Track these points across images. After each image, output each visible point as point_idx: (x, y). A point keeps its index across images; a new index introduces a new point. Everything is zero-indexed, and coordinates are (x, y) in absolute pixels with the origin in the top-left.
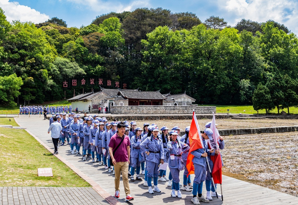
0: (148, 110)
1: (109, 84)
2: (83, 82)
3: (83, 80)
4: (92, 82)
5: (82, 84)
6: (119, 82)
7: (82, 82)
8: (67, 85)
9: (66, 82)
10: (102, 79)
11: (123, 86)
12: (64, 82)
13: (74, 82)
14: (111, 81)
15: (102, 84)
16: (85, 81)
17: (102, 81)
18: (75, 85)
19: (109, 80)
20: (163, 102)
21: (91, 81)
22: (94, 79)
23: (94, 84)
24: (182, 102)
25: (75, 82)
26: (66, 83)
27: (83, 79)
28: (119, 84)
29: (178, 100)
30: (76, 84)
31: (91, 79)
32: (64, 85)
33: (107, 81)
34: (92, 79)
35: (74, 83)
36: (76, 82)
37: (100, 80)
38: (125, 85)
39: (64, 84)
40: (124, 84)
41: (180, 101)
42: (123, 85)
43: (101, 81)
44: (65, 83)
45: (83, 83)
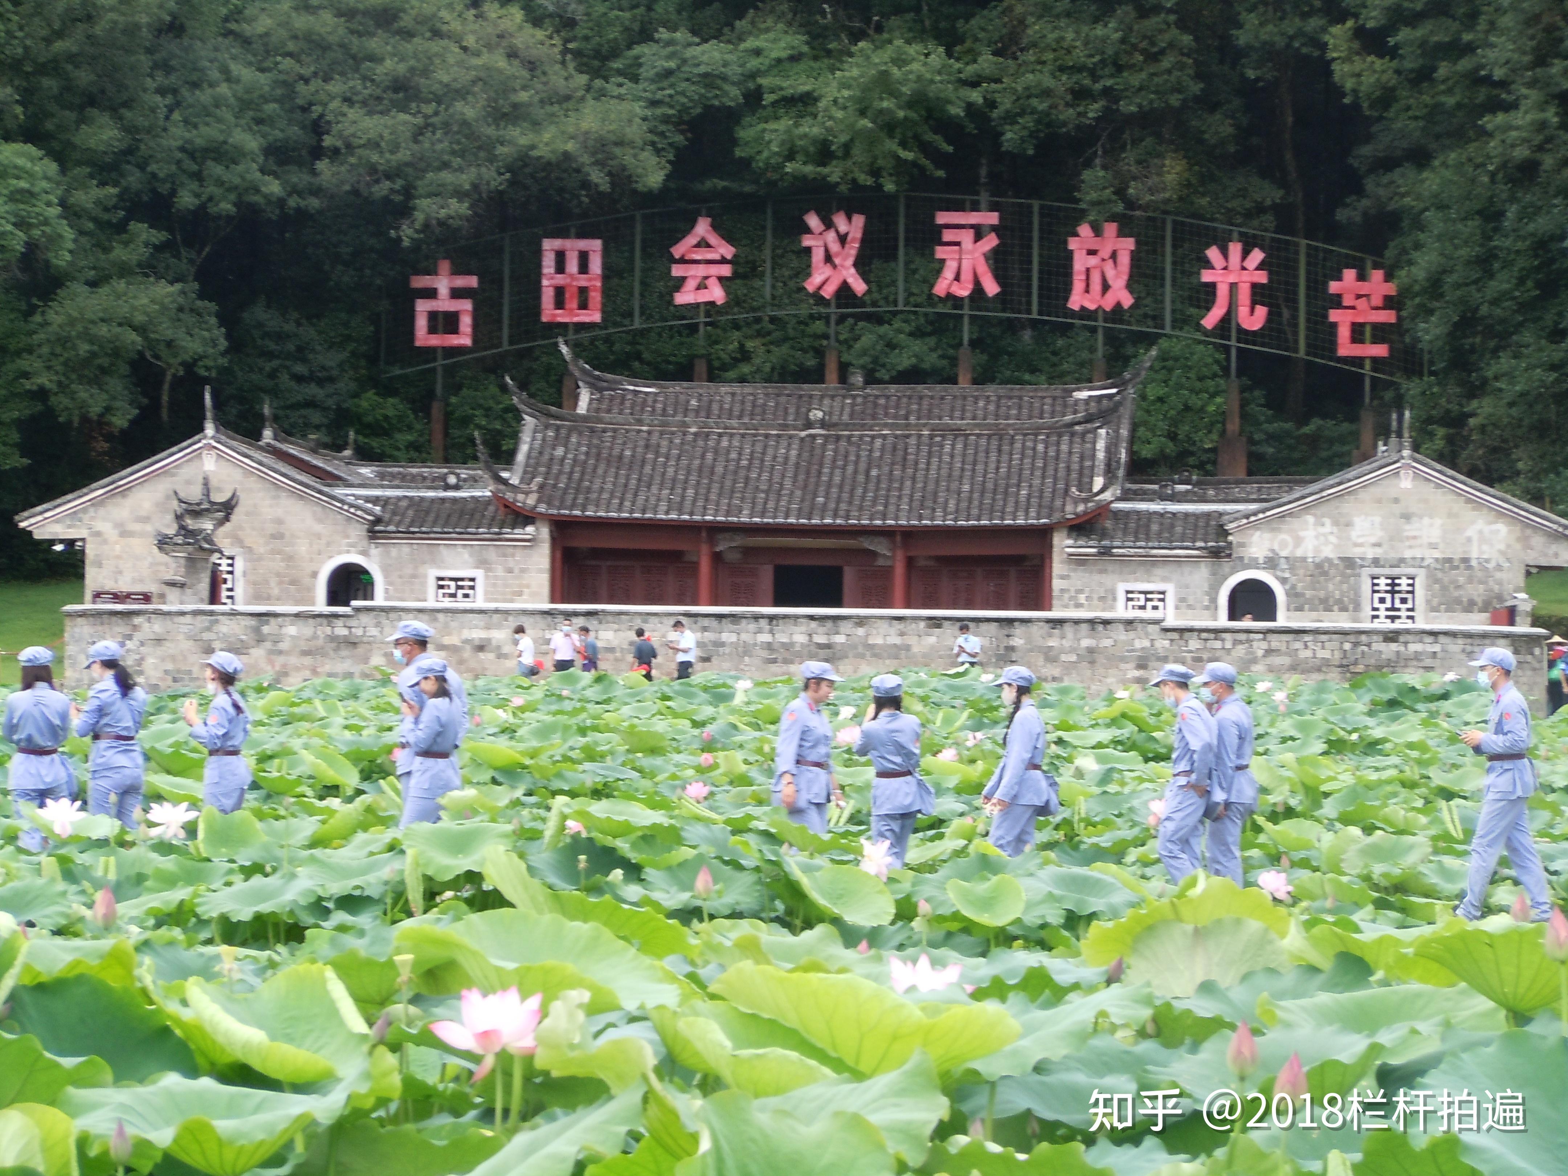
0: (467, 653)
1: (1106, 287)
2: (700, 271)
3: (703, 244)
4: (828, 258)
5: (683, 298)
6: (1257, 256)
7: (677, 271)
8: (466, 322)
9: (461, 282)
10: (993, 218)
11: (1334, 315)
12: (420, 282)
13: (572, 266)
14: (1129, 244)
15: (991, 288)
16: (727, 251)
17: (991, 242)
18: (584, 317)
19: (1097, 231)
20: (1058, 567)
21: (818, 256)
22: (859, 220)
23: (859, 286)
24: (1349, 563)
25: (584, 268)
26: (456, 294)
27: (702, 228)
28: (1262, 278)
29: (1298, 541)
30: (596, 298)
31: (813, 221)
32: (421, 323)
33: (1073, 244)
34: (829, 224)
35: (560, 291)
36: (596, 265)
37: (948, 236)
38: (1364, 288)
39: (422, 307)
40: (1350, 275)
41: (1329, 552)
42: (1336, 302)
43: (966, 238)
44: (431, 293)
45: (691, 284)
